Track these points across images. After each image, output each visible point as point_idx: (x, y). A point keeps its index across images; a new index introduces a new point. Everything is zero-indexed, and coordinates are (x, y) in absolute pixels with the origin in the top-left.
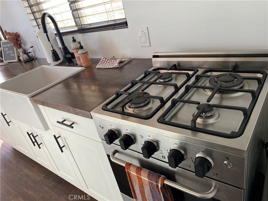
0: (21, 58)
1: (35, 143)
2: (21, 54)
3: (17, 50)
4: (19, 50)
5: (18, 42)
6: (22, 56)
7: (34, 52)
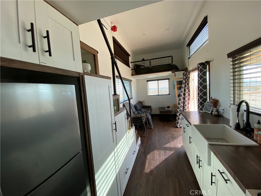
0: (213, 113)
1: (198, 163)
2: (214, 110)
3: (213, 108)
4: (214, 108)
5: (216, 104)
6: (215, 112)
7: (223, 113)
